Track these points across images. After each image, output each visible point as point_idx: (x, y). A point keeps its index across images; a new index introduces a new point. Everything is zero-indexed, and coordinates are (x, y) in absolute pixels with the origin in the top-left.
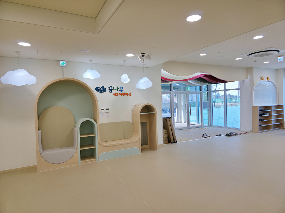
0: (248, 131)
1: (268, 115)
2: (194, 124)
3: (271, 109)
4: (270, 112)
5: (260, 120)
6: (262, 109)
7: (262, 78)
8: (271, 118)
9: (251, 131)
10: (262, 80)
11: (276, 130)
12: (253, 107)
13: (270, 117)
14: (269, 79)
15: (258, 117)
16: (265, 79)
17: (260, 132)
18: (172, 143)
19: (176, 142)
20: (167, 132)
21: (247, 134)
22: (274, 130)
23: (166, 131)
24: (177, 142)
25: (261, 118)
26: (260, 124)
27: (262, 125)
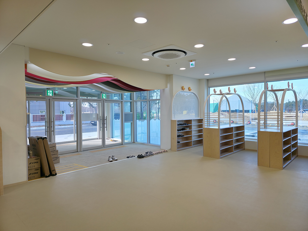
0: (166, 150)
1: (188, 130)
2: (116, 141)
3: (191, 123)
4: (190, 127)
5: (178, 136)
6: (181, 123)
7: (183, 88)
8: (191, 134)
9: (170, 150)
10: (183, 91)
11: (197, 146)
12: (172, 121)
13: (189, 133)
14: (191, 90)
15: (176, 133)
16: (186, 90)
17: (178, 151)
18: (47, 177)
19: (54, 174)
20: (38, 161)
21: (164, 153)
22: (194, 147)
23: (38, 159)
24: (56, 174)
25: (180, 134)
26: (179, 141)
27: (181, 141)
